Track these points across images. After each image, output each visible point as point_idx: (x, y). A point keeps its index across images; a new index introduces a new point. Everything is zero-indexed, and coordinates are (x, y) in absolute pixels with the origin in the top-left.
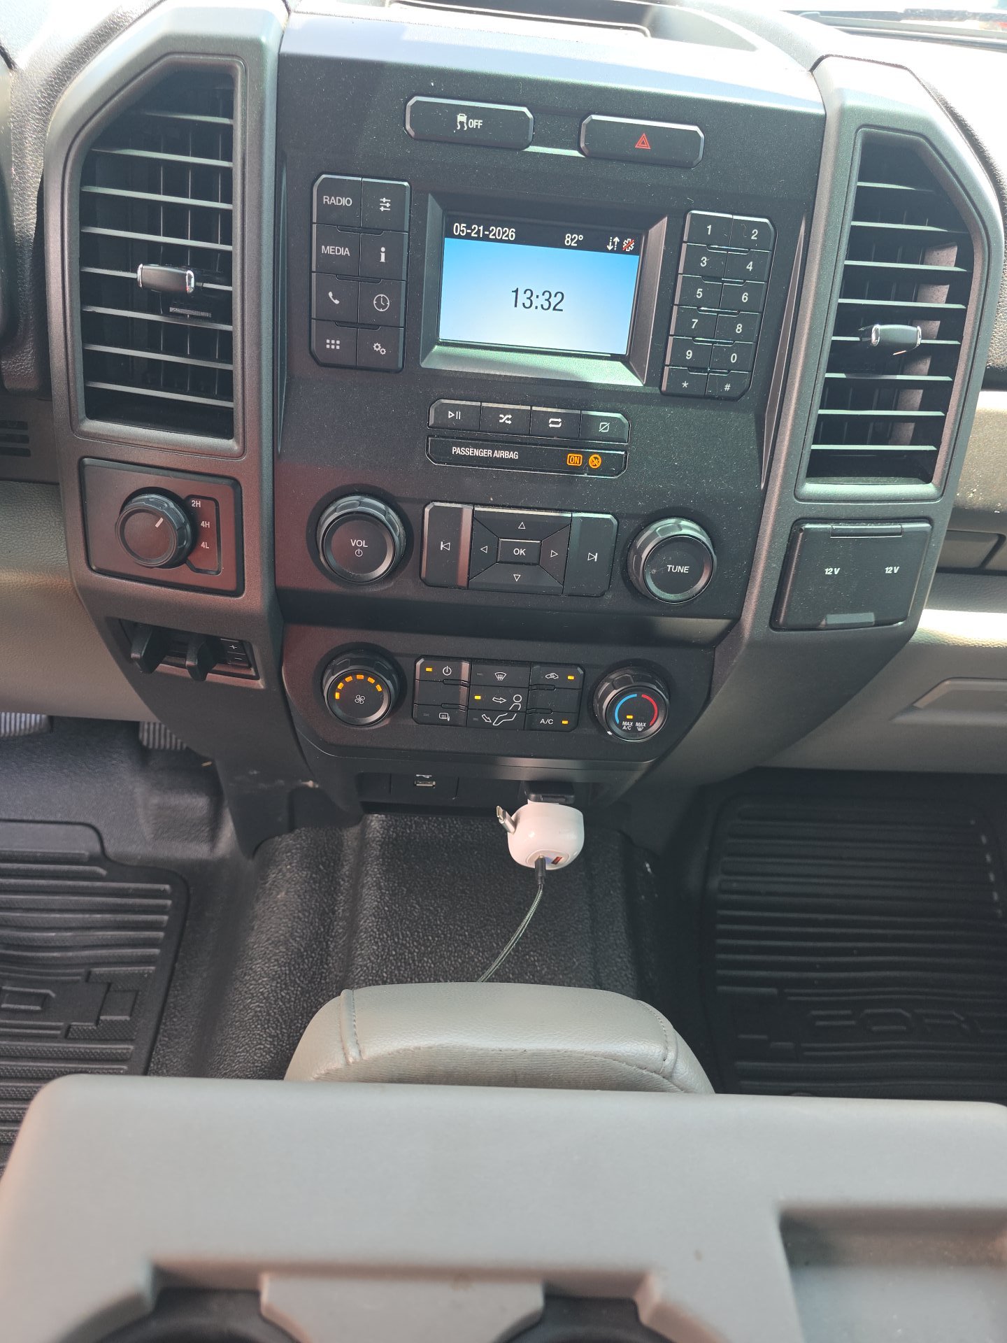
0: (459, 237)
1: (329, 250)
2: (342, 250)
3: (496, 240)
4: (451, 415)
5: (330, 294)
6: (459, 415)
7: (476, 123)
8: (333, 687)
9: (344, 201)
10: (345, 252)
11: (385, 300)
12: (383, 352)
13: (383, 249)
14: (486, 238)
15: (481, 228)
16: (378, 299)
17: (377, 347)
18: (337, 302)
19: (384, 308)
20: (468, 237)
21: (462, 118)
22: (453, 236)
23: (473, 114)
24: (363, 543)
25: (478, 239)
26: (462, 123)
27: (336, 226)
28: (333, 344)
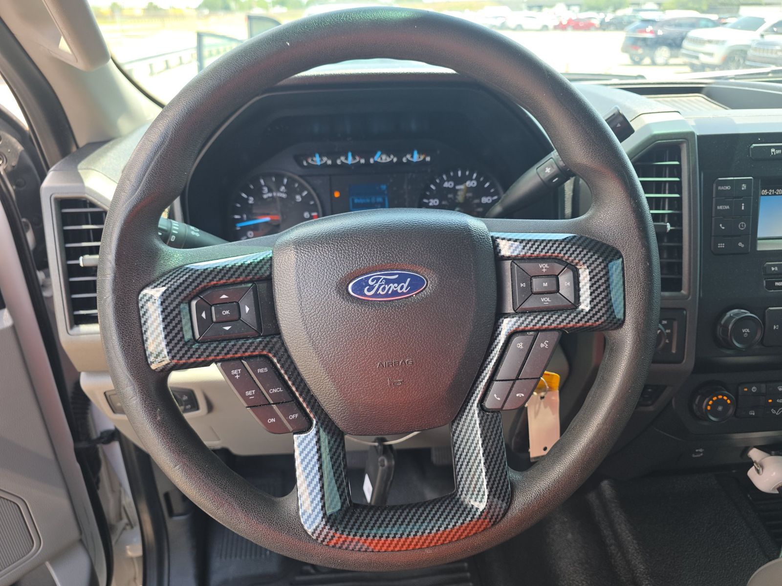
0: (764, 195)
1: (720, 207)
2: (726, 207)
3: (779, 195)
4: (773, 269)
5: (721, 225)
6: (776, 269)
7: (779, 152)
8: (707, 404)
9: (727, 188)
10: (728, 207)
11: (744, 225)
12: (743, 246)
13: (743, 204)
14: (775, 194)
15: (773, 191)
16: (741, 225)
17: (740, 244)
18: (723, 228)
19: (743, 228)
20: (768, 195)
21: (773, 150)
22: (762, 195)
23: (777, 148)
24: (748, 331)
25: (772, 195)
26: (773, 152)
27: (724, 197)
28: (721, 245)
